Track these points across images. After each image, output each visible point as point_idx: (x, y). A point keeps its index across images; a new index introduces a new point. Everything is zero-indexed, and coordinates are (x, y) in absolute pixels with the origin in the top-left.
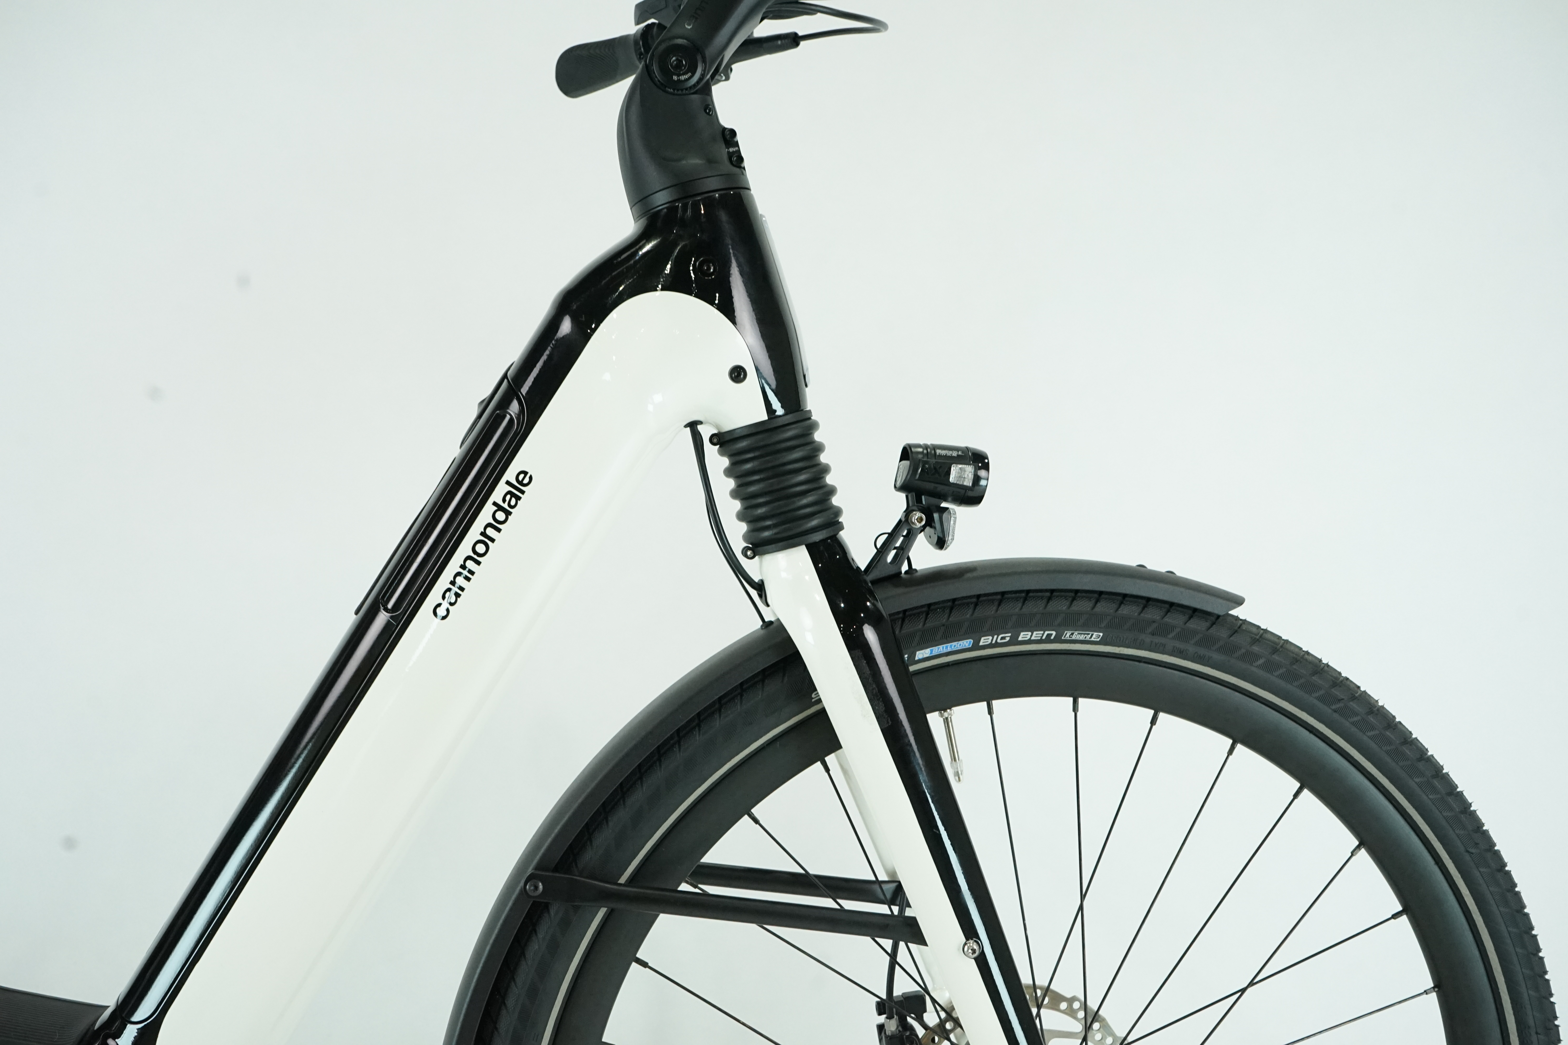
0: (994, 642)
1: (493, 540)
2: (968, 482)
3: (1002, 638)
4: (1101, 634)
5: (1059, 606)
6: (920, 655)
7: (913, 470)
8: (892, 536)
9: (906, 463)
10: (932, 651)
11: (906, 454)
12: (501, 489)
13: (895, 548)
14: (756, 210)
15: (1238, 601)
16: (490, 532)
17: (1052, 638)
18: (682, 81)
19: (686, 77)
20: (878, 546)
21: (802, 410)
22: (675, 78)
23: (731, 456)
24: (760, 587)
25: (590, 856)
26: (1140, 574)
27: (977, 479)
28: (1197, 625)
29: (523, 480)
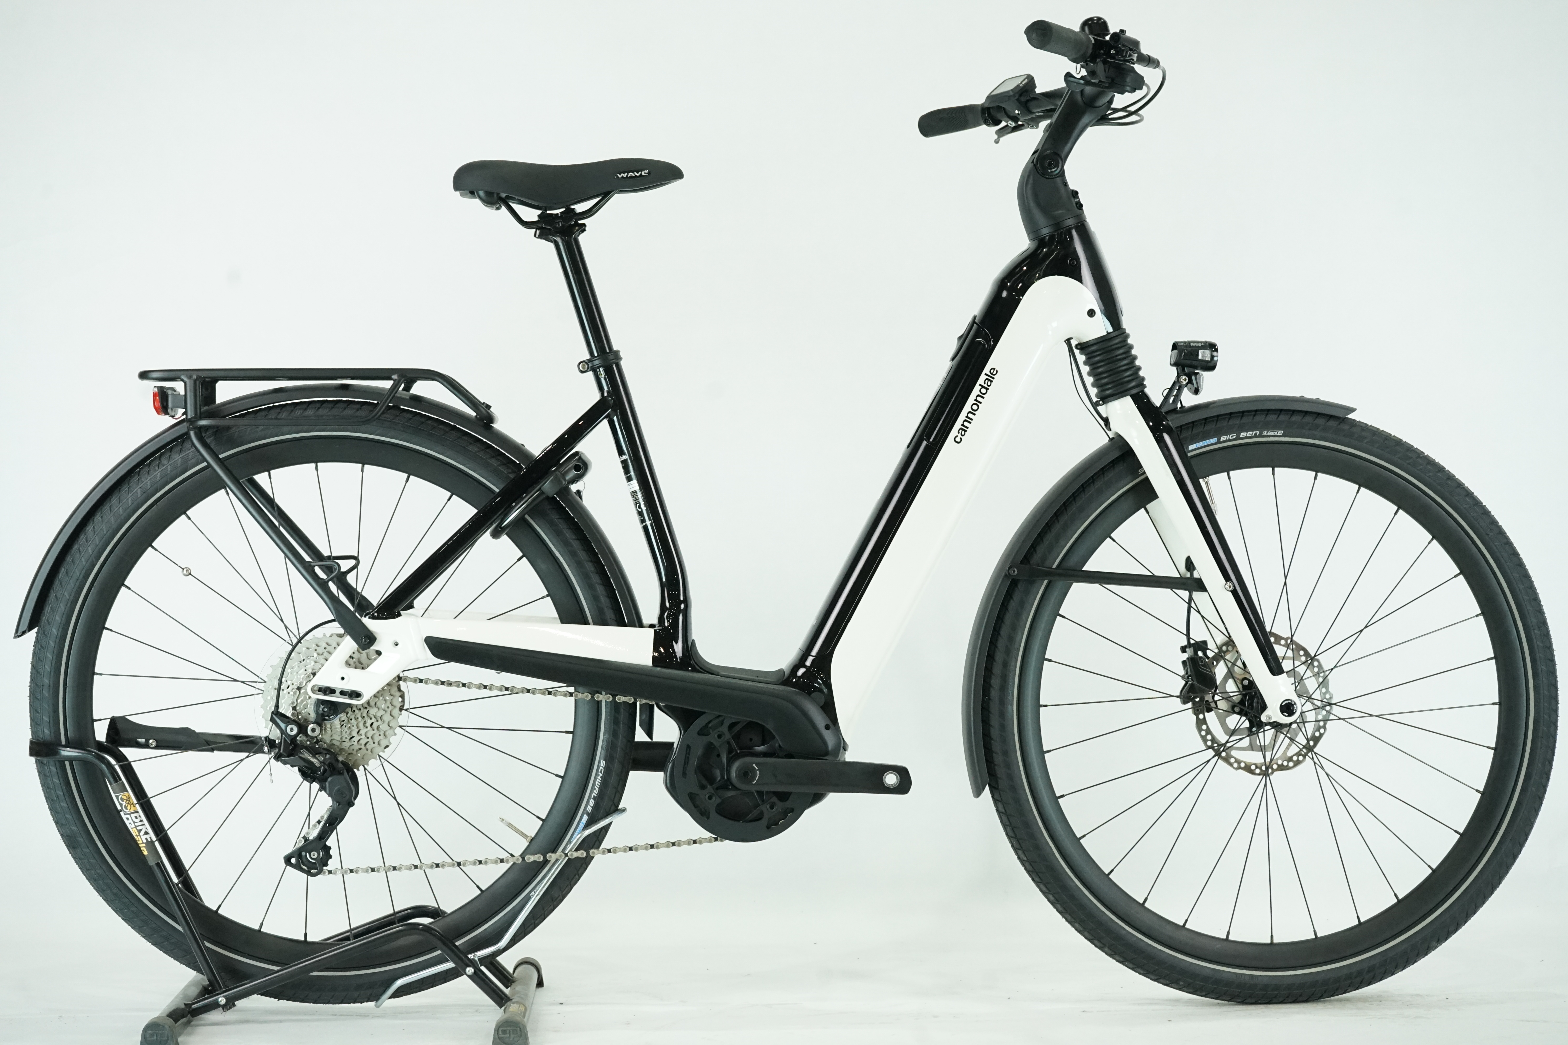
0: (1228, 439)
1: (980, 403)
2: (1208, 358)
3: (1232, 437)
4: (1283, 431)
5: (1260, 418)
6: (1191, 447)
7: (1180, 354)
8: (1171, 390)
9: (1175, 351)
10: (1197, 445)
11: (1175, 346)
12: (982, 379)
13: (1173, 396)
14: (1090, 229)
15: (1352, 410)
16: (979, 399)
17: (1258, 435)
18: (1053, 172)
19: (1055, 169)
20: (1164, 396)
21: (1122, 328)
22: (1049, 171)
23: (1086, 355)
24: (1106, 421)
25: (1036, 558)
26: (1302, 400)
27: (1212, 357)
28: (1333, 423)
29: (993, 373)
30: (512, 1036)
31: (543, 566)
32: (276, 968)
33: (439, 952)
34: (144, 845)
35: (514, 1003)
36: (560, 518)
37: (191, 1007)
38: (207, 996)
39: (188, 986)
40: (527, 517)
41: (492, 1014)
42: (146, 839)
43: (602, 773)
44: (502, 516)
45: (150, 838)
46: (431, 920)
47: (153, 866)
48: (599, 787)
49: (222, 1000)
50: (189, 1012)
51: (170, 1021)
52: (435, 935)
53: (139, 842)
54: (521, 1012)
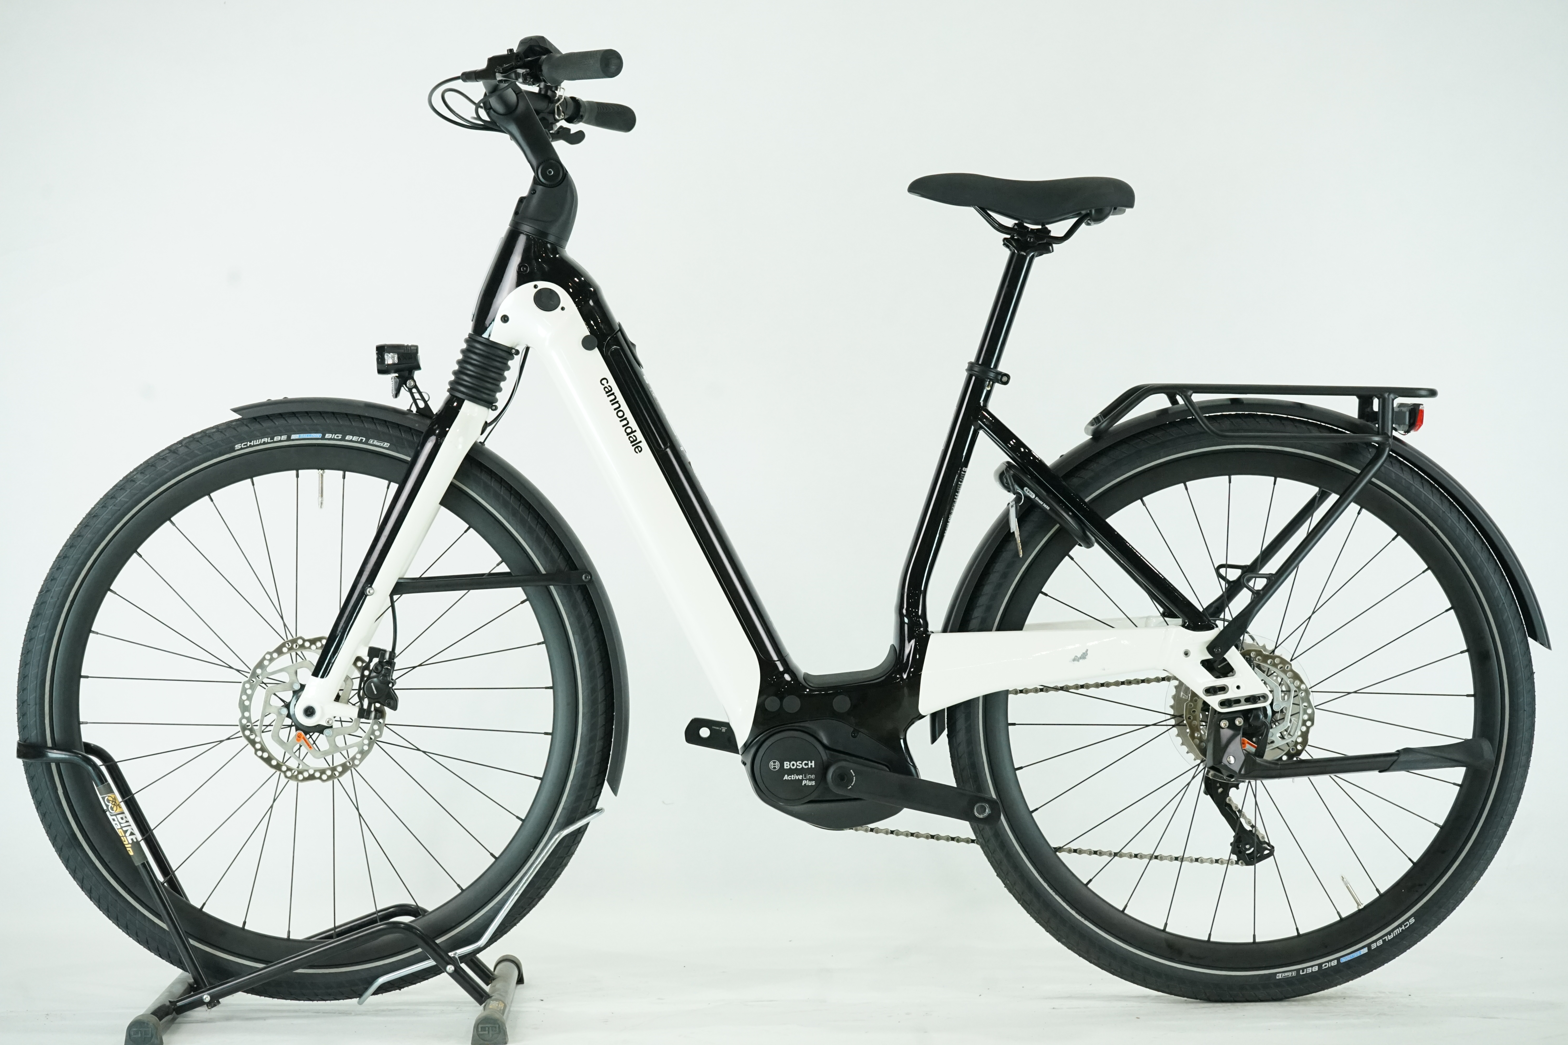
30: (491, 1032)
32: (261, 966)
33: (419, 950)
34: (130, 846)
35: (493, 1000)
37: (176, 1005)
38: (192, 993)
39: (173, 984)
41: (473, 1011)
42: (132, 839)
45: (136, 838)
46: (412, 918)
47: (138, 866)
49: (207, 998)
50: (174, 1010)
51: (155, 1018)
52: (416, 934)
53: (125, 843)
54: (500, 1010)
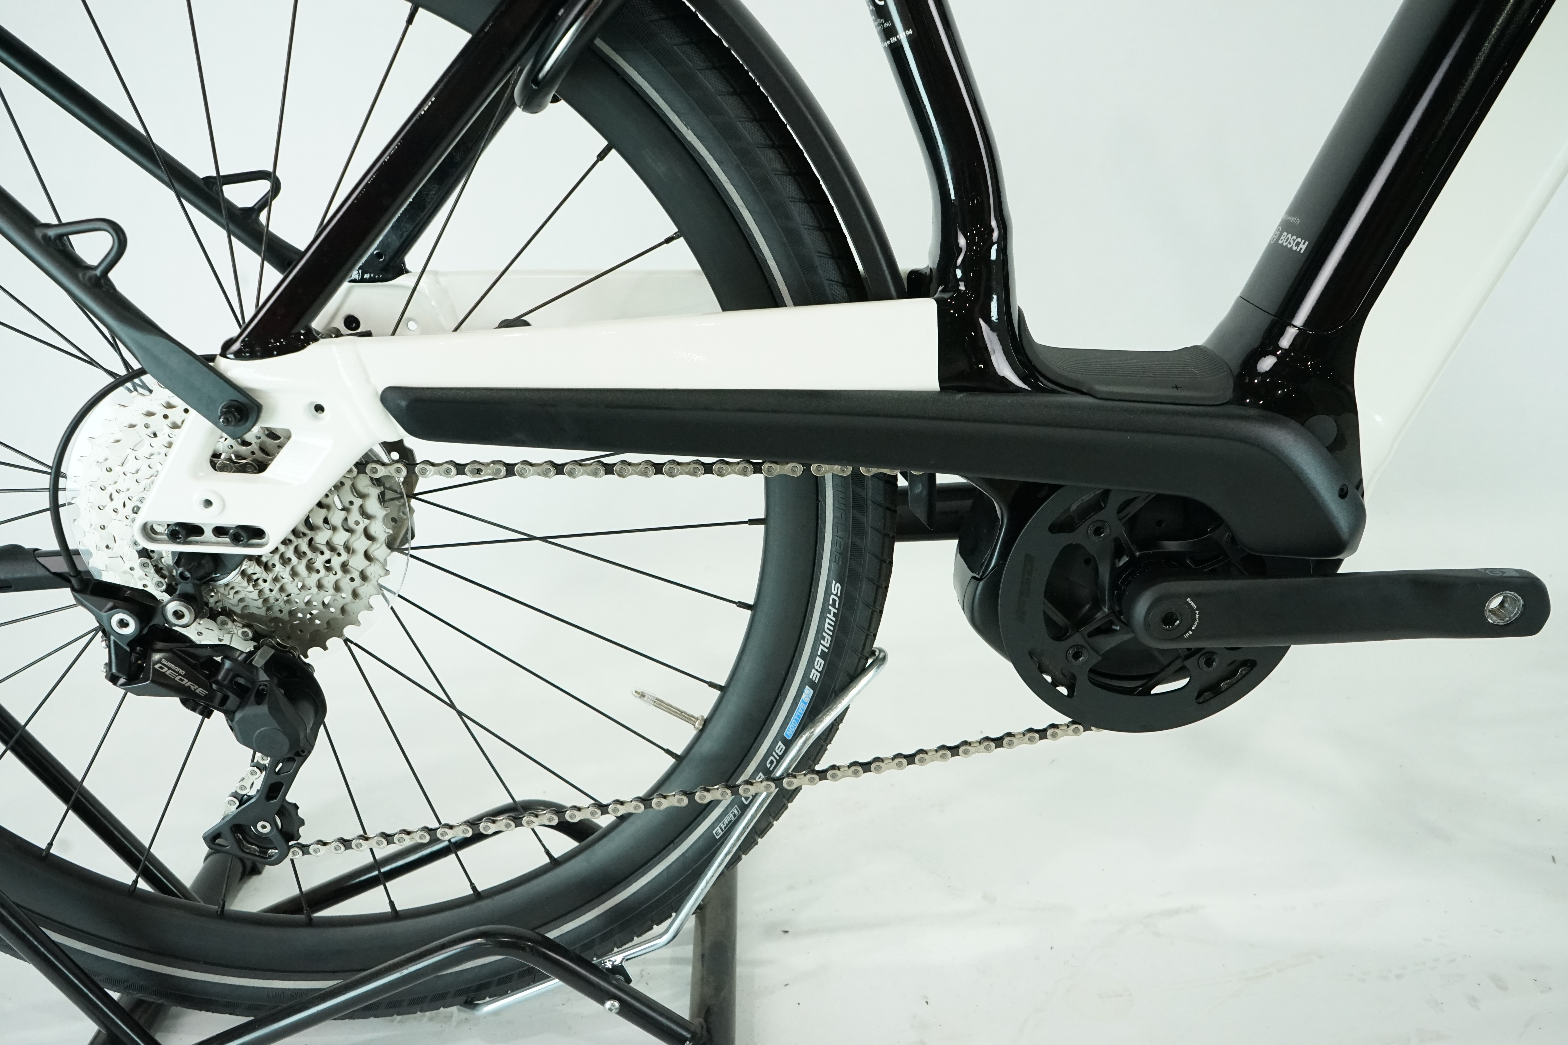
31: (661, 168)
36: (684, 43)
40: (599, 42)
43: (837, 606)
44: (535, 48)
48: (831, 633)
